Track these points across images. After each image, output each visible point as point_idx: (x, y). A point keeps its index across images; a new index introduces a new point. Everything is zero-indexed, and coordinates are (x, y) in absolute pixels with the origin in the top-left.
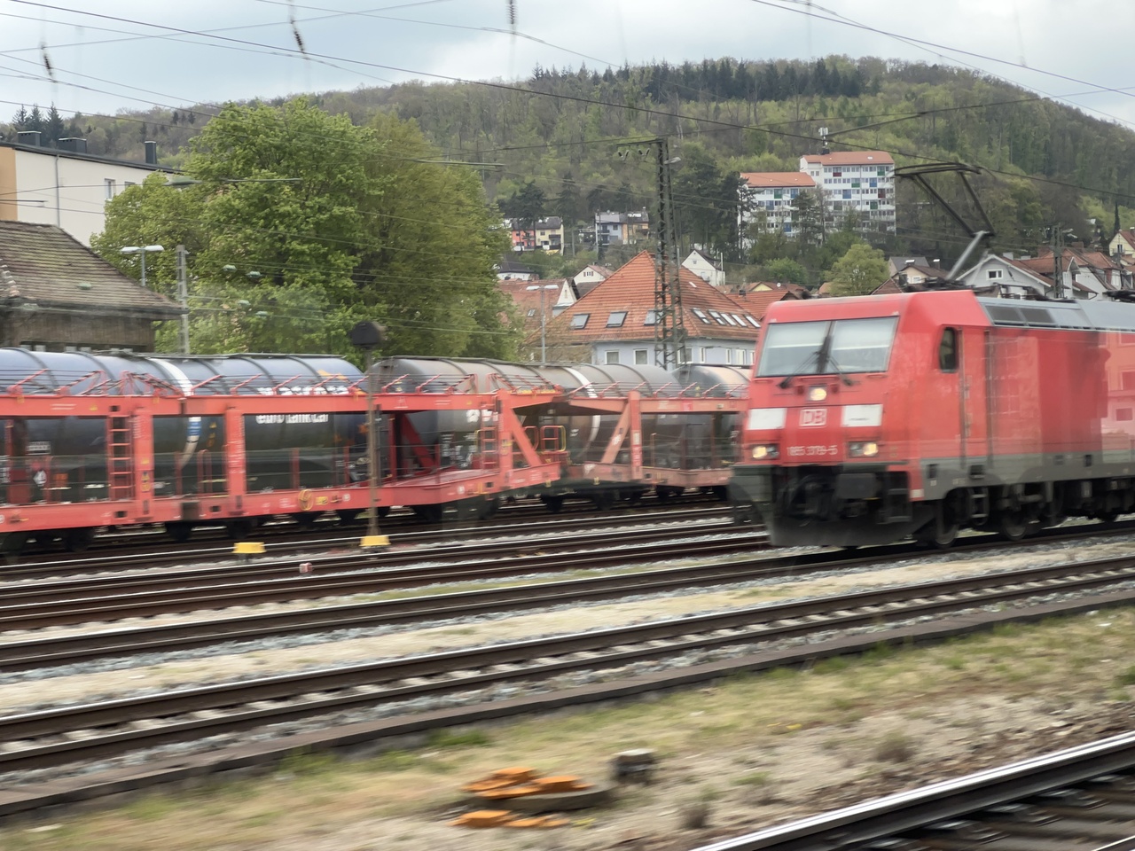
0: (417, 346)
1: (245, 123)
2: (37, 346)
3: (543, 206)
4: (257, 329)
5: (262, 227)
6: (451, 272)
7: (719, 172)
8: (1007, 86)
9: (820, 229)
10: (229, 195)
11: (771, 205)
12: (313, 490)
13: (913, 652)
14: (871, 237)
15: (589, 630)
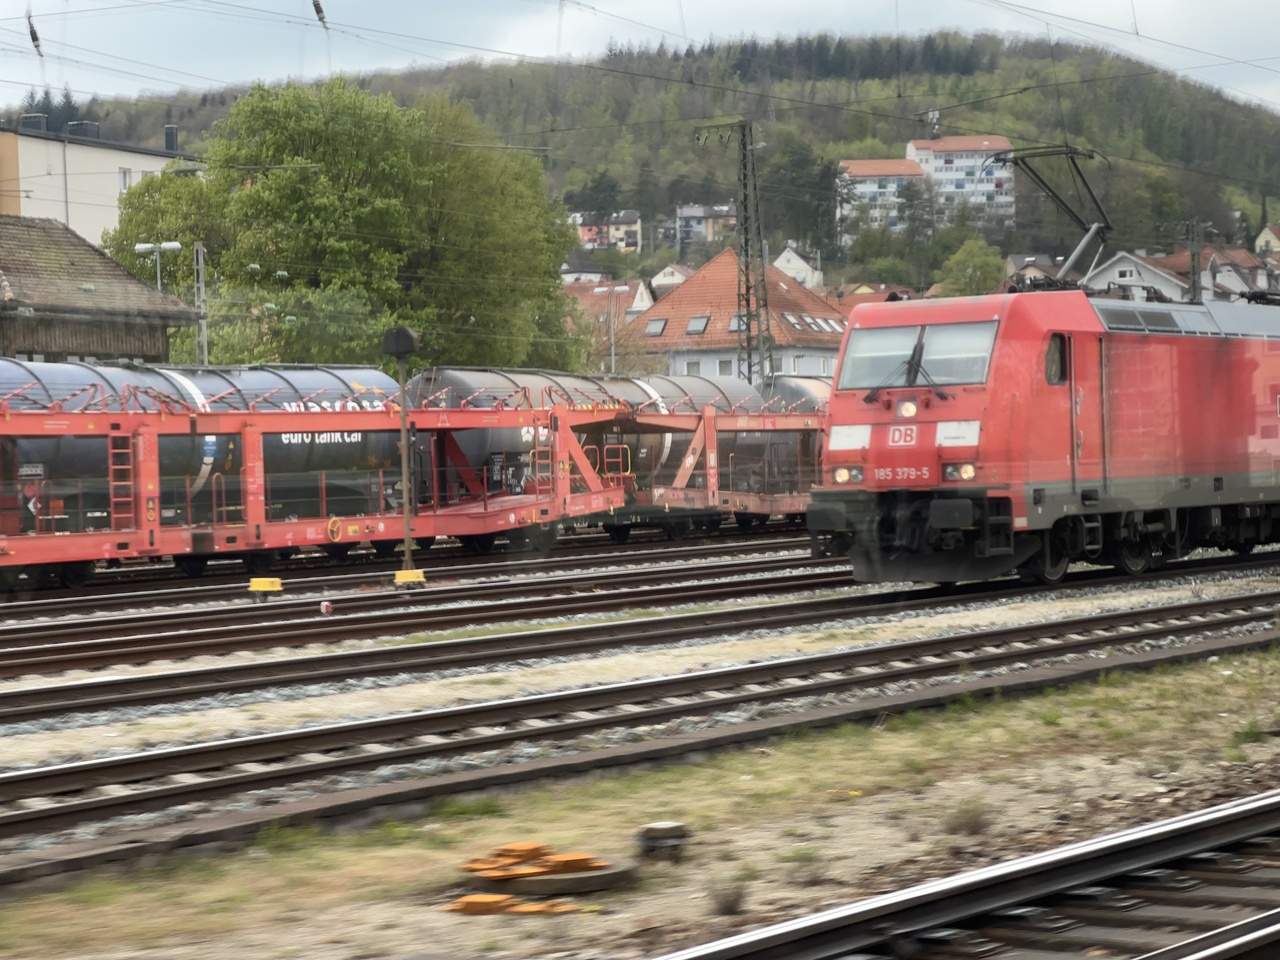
0: (470, 355)
1: (277, 105)
2: (35, 356)
3: (617, 198)
4: (290, 336)
5: (295, 222)
6: (510, 272)
7: (815, 159)
9: (930, 224)
10: (258, 186)
11: (873, 198)
12: (343, 518)
13: (1004, 705)
14: (987, 232)
15: (637, 679)
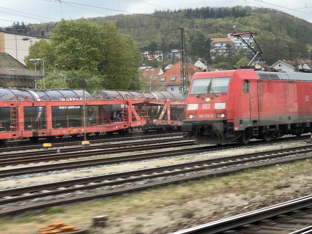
0: (115, 86)
1: (67, 24)
3: (157, 48)
4: (71, 82)
5: (72, 54)
6: (125, 66)
7: (206, 38)
8: (286, 14)
9: (234, 54)
10: (63, 45)
11: (220, 48)
12: (73, 128)
13: (216, 179)
14: (247, 56)
15: (125, 171)
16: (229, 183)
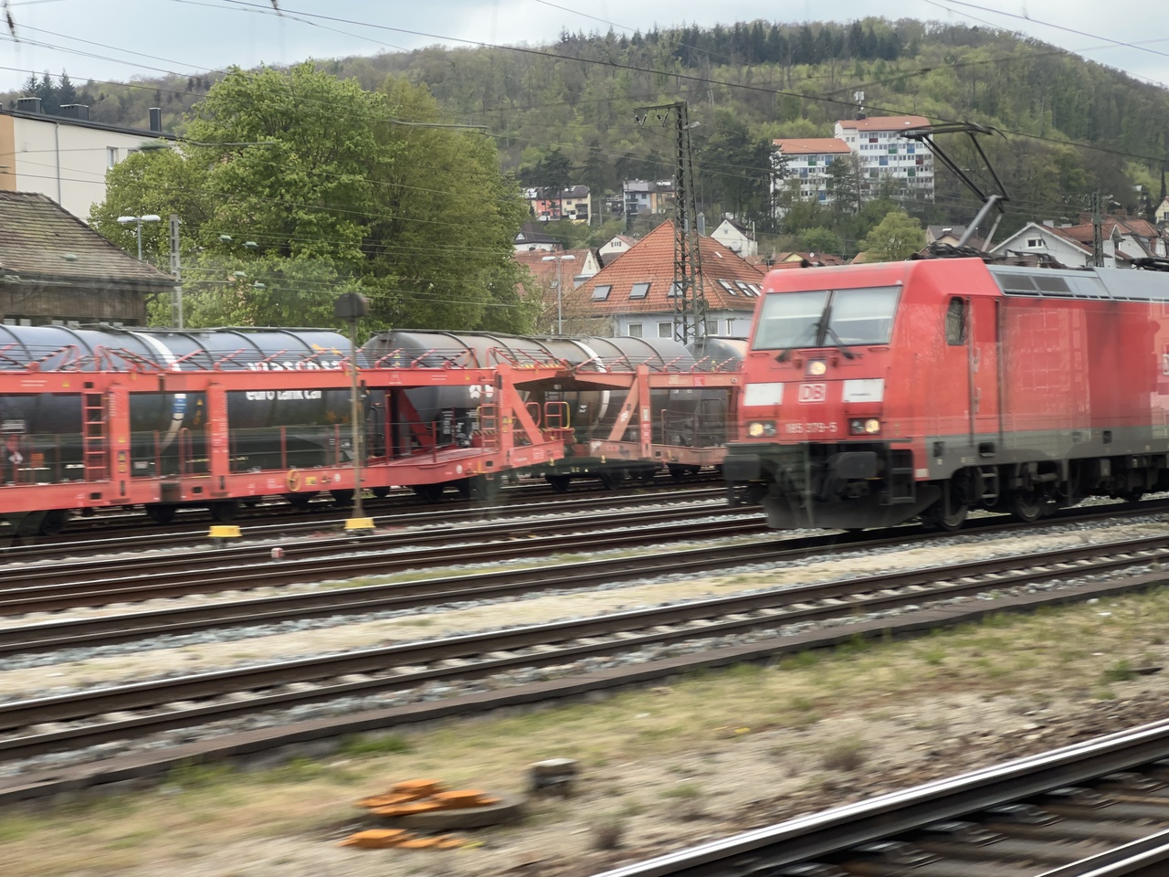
0: (429, 319)
1: (250, 88)
2: (22, 321)
3: (569, 175)
4: (263, 302)
5: (267, 196)
6: (465, 242)
7: (751, 138)
8: (1050, 48)
9: (856, 197)
10: (234, 163)
11: (805, 172)
12: (303, 470)
13: (893, 645)
14: (908, 205)
15: (555, 621)
16: (945, 660)
